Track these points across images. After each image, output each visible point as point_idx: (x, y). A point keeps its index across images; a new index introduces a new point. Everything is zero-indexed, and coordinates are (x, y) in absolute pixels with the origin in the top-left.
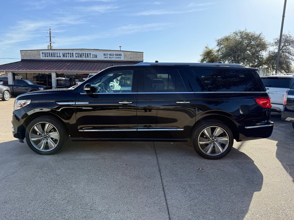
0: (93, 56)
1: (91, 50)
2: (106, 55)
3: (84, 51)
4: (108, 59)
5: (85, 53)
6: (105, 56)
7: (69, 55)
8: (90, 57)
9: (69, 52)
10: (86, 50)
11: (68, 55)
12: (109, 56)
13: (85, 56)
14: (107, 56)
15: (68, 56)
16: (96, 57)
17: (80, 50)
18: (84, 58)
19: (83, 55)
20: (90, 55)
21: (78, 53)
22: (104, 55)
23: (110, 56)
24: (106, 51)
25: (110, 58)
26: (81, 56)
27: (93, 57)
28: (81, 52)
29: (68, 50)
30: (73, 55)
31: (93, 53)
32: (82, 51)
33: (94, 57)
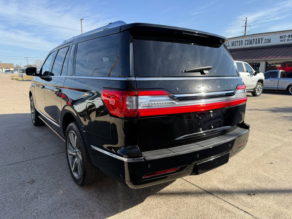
0: (266, 41)
1: (264, 34)
2: (284, 37)
3: (256, 36)
4: (286, 42)
5: (256, 39)
6: (281, 39)
7: (238, 43)
8: (262, 43)
9: (239, 40)
10: (258, 35)
11: (236, 43)
12: (287, 38)
13: (256, 42)
14: (284, 39)
15: (236, 45)
16: (270, 41)
17: (250, 36)
18: (254, 45)
19: (254, 42)
20: (262, 41)
21: (248, 40)
22: (281, 37)
23: (289, 38)
24: (283, 33)
25: (288, 40)
26: (251, 43)
27: (265, 43)
28: (251, 39)
29: (238, 38)
30: (242, 43)
31: (265, 37)
32: (253, 37)
33: (267, 43)
